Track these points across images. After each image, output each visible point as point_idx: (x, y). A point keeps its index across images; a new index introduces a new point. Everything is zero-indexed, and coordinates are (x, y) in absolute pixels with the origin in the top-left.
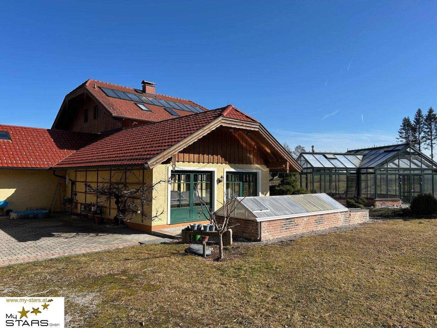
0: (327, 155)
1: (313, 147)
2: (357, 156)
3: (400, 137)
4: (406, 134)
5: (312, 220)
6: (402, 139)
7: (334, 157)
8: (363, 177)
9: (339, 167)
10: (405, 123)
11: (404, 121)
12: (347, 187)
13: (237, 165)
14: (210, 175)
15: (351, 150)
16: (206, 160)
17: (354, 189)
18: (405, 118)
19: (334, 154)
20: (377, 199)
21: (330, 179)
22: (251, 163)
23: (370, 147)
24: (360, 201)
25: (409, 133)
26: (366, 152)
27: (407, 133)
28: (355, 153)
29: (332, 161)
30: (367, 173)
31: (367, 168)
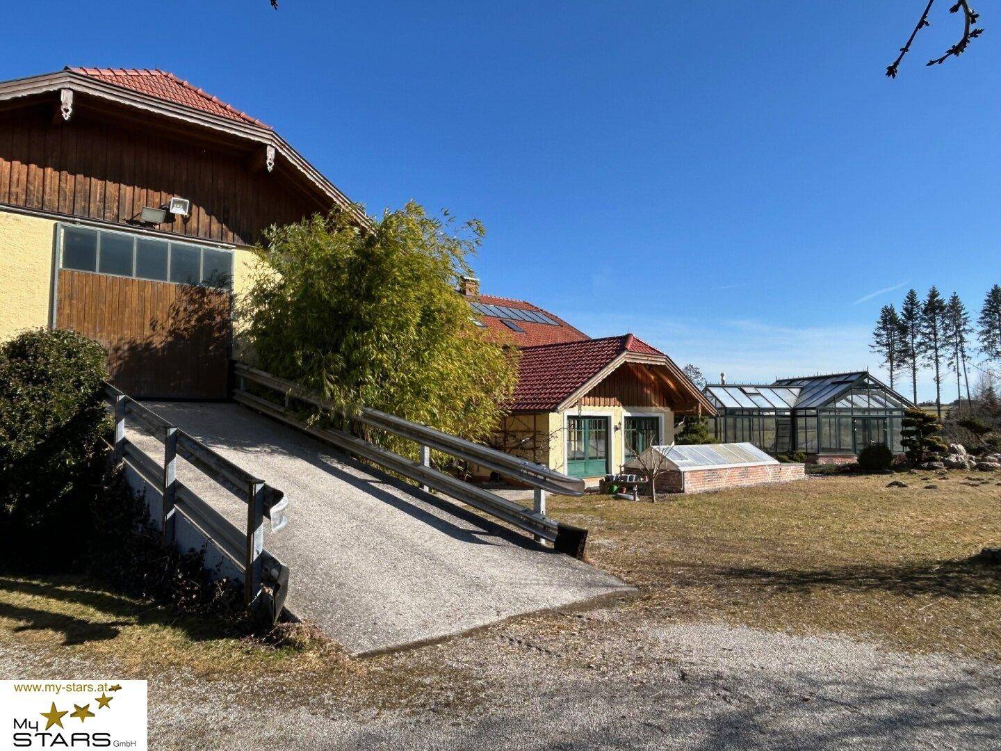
0: (745, 389)
1: (722, 375)
2: (791, 390)
3: (878, 343)
4: (889, 338)
5: (736, 473)
6: (881, 348)
7: (757, 392)
8: (801, 422)
9: (763, 407)
10: (886, 316)
11: (884, 312)
12: (777, 436)
13: (636, 407)
14: (605, 421)
15: (781, 379)
16: (602, 403)
17: (787, 440)
18: (886, 307)
19: (756, 387)
20: (821, 454)
21: (750, 426)
22: (651, 405)
23: (812, 375)
24: (795, 456)
25: (894, 336)
26: (806, 383)
27: (889, 336)
28: (788, 384)
29: (753, 398)
30: (806, 416)
31: (806, 409)
